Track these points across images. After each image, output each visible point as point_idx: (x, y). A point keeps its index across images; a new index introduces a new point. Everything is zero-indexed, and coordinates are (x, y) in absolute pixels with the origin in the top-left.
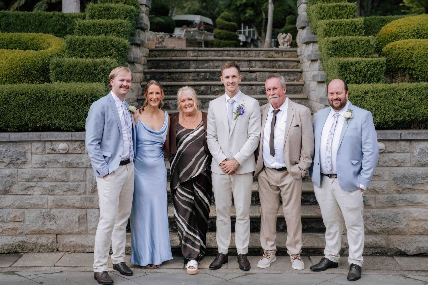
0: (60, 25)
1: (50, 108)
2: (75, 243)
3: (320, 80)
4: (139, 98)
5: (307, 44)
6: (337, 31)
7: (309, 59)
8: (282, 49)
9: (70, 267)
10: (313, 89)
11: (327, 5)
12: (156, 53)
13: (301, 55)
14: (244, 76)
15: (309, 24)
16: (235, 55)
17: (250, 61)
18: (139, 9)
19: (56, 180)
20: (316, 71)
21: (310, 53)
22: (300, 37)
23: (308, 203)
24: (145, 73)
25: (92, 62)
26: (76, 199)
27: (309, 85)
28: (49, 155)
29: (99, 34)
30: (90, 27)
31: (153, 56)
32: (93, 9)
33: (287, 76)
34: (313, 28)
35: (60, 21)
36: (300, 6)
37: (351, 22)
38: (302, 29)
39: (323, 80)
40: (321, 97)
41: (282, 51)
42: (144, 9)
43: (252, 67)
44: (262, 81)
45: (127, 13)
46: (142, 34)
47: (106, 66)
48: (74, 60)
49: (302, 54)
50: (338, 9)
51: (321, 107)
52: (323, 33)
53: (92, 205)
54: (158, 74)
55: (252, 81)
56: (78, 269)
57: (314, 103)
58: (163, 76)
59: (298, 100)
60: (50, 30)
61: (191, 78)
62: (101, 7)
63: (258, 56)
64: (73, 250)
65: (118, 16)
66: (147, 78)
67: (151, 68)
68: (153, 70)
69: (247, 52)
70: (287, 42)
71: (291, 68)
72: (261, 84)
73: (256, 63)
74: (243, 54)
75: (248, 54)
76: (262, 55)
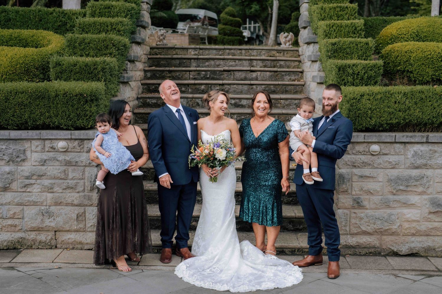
0: (60, 22)
1: (50, 107)
2: (73, 240)
3: (319, 81)
4: (139, 96)
5: (308, 45)
6: (337, 32)
7: (309, 60)
8: (284, 49)
9: (69, 263)
10: (313, 90)
11: (328, 6)
12: (157, 50)
13: (303, 55)
14: (245, 75)
15: (310, 24)
16: (236, 54)
17: (251, 60)
18: (140, 7)
19: (55, 178)
20: (316, 71)
21: (310, 54)
22: (302, 37)
24: (145, 71)
25: (92, 61)
26: (75, 197)
27: (309, 85)
28: (48, 153)
29: (100, 32)
30: (90, 25)
31: (154, 54)
32: (93, 7)
33: (288, 76)
34: (314, 29)
35: (61, 18)
36: (302, 5)
37: (351, 24)
38: (303, 29)
39: (322, 81)
40: (319, 98)
41: (284, 51)
42: (145, 6)
43: (253, 66)
44: (263, 81)
45: (128, 11)
46: (143, 32)
47: (106, 66)
48: (74, 58)
49: (304, 53)
50: (339, 10)
52: (323, 35)
53: (90, 203)
54: (158, 72)
55: (253, 80)
56: (76, 265)
58: (163, 74)
59: (298, 100)
60: (50, 27)
61: (191, 76)
62: (101, 5)
63: (260, 55)
64: (71, 247)
65: (119, 14)
66: (147, 76)
67: (151, 66)
68: (153, 68)
69: (248, 51)
70: (289, 41)
71: (292, 67)
72: (262, 83)
73: (257, 62)
74: (245, 52)
75: (249, 53)
76: (264, 54)
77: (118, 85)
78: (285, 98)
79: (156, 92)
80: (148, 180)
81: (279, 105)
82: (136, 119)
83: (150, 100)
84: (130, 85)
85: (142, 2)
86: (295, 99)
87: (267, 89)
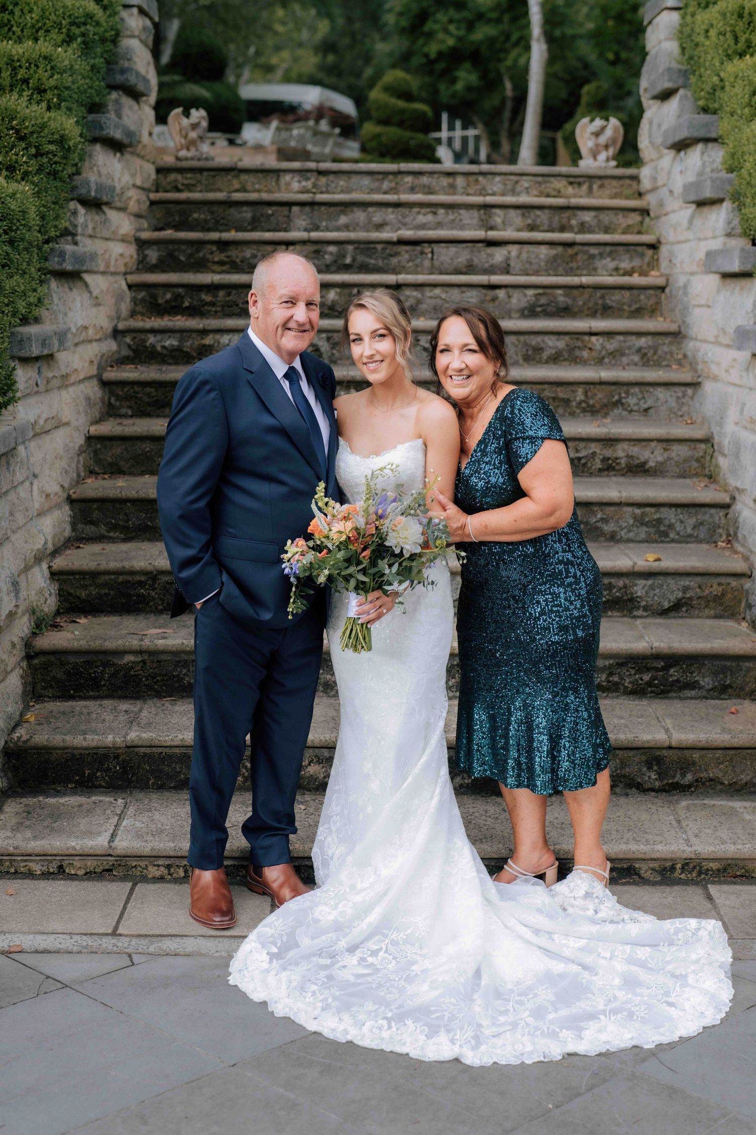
3: (736, 267)
4: (121, 326)
5: (679, 151)
7: (693, 197)
8: (591, 172)
10: (703, 302)
12: (179, 177)
13: (654, 189)
14: (469, 257)
15: (688, 79)
16: (437, 188)
17: (487, 207)
18: (117, 18)
20: (714, 237)
21: (692, 178)
22: (654, 127)
23: (693, 693)
24: (142, 244)
27: (685, 287)
31: (168, 188)
33: (609, 259)
34: (702, 94)
36: (654, 22)
38: (658, 102)
39: (748, 267)
40: (738, 327)
41: (591, 178)
42: (134, 22)
43: (492, 228)
44: (528, 275)
45: (72, 24)
46: (131, 109)
49: (660, 183)
51: (735, 360)
54: (183, 247)
55: (494, 273)
57: (704, 347)
58: (201, 255)
59: (649, 337)
63: (513, 192)
65: (41, 33)
66: (148, 259)
67: (162, 228)
68: (169, 233)
69: (477, 181)
70: (607, 147)
71: (620, 231)
72: (527, 283)
73: (505, 216)
74: (465, 184)
75: (479, 187)
76: (527, 188)
77: (42, 282)
78: (606, 330)
79: (176, 314)
80: (151, 612)
81: (585, 354)
82: (110, 404)
83: (159, 337)
84: (86, 285)
85: (126, 6)
86: (639, 334)
87: (543, 301)
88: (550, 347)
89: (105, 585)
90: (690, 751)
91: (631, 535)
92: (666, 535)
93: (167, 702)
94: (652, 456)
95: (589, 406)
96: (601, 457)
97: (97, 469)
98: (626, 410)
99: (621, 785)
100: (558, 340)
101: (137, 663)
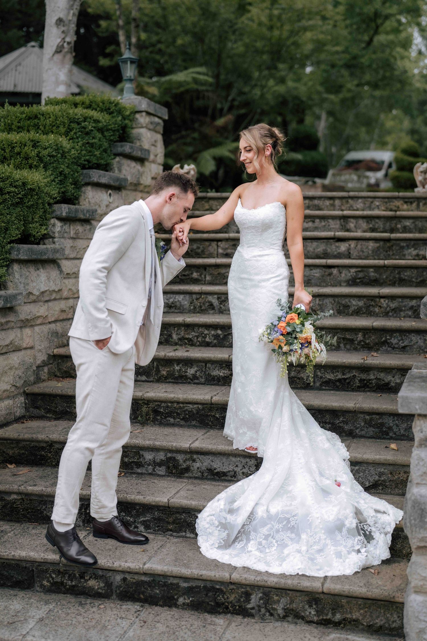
8: (421, 195)
14: (324, 248)
16: (323, 207)
17: (345, 218)
33: (413, 249)
41: (418, 199)
42: (144, 120)
43: (346, 230)
44: (361, 259)
59: (418, 300)
61: (220, 251)
63: (370, 208)
69: (348, 202)
73: (356, 223)
74: (340, 204)
75: (348, 205)
76: (378, 206)
78: (390, 294)
81: (377, 310)
84: (59, 266)
85: (139, 112)
86: (412, 297)
87: (361, 275)
88: (354, 305)
89: (24, 448)
90: (340, 597)
91: (363, 433)
92: (387, 434)
93: (31, 526)
94: (393, 379)
95: (366, 344)
96: (359, 379)
97: (58, 374)
98: (391, 347)
99: (292, 616)
100: (359, 301)
101: (18, 500)
